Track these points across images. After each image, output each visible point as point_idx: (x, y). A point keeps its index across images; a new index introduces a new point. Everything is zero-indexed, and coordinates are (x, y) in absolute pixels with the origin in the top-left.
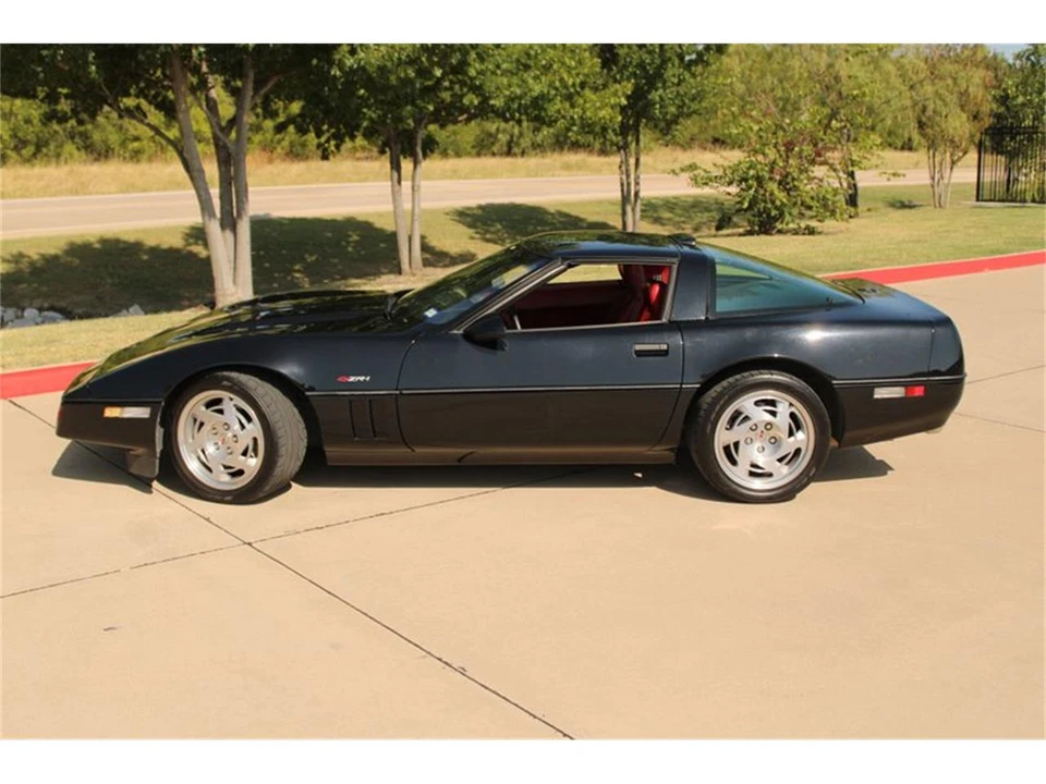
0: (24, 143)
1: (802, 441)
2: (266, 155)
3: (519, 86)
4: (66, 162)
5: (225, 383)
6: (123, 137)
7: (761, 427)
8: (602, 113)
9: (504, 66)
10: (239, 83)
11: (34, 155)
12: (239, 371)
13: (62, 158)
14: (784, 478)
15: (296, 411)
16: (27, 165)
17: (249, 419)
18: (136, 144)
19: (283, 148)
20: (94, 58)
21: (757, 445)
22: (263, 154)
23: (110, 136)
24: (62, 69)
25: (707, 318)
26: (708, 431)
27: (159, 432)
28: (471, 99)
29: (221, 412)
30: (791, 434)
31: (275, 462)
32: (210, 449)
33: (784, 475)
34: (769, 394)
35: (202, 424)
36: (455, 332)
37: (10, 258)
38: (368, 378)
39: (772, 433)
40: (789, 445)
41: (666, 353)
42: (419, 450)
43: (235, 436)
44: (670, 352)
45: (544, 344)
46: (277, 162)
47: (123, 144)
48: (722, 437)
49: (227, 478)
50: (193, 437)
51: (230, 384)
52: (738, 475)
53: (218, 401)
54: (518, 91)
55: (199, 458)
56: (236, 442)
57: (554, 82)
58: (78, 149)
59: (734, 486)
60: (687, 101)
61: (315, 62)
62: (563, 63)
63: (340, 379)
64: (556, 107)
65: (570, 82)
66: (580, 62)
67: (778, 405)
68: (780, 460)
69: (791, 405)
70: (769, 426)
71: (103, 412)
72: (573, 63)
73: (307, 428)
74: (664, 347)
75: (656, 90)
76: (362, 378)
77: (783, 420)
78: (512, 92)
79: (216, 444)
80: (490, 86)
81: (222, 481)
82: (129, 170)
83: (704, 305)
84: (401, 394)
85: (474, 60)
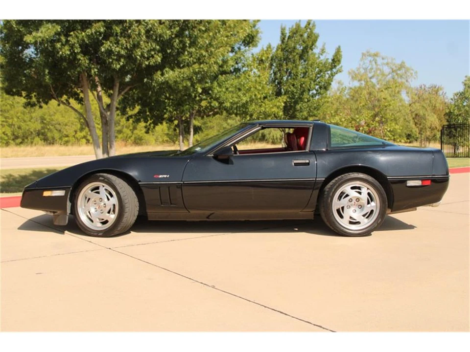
0: (17, 137)
1: (373, 206)
2: (123, 143)
3: (236, 98)
4: (35, 145)
5: (101, 178)
6: (61, 135)
7: (354, 200)
8: (273, 110)
9: (230, 89)
10: (112, 92)
11: (21, 143)
12: (108, 173)
13: (34, 144)
14: (366, 224)
15: (134, 193)
16: (18, 146)
17: (112, 196)
18: (66, 139)
19: (131, 140)
20: (48, 72)
21: (352, 209)
22: (123, 142)
23: (55, 135)
24: (34, 78)
25: (327, 150)
26: (329, 201)
27: (69, 204)
28: (215, 104)
29: (98, 193)
30: (368, 203)
31: (123, 215)
32: (93, 210)
33: (366, 223)
34: (357, 184)
35: (89, 199)
36: (209, 155)
37: (5, 176)
38: (168, 176)
39: (359, 203)
40: (368, 209)
41: (308, 164)
42: (192, 212)
43: (105, 204)
44: (310, 163)
45: (251, 161)
46: (129, 146)
47: (61, 138)
48: (336, 204)
49: (100, 225)
50: (85, 206)
51: (103, 179)
52: (344, 223)
53: (98, 188)
54: (236, 100)
55: (87, 216)
56: (105, 207)
57: (252, 96)
58: (41, 140)
59: (343, 228)
60: (312, 110)
61: (145, 80)
62: (256, 88)
63: (155, 176)
64: (253, 108)
65: (259, 97)
66: (263, 88)
67: (362, 189)
68: (364, 216)
69: (368, 189)
70: (358, 199)
71: (43, 194)
72: (260, 88)
73: (139, 201)
74: (308, 161)
75: (298, 104)
76: (165, 176)
77: (364, 196)
78: (233, 101)
79: (96, 208)
80: (223, 97)
81: (98, 226)
82: (63, 149)
83: (325, 144)
84: (183, 183)
85: (216, 86)
